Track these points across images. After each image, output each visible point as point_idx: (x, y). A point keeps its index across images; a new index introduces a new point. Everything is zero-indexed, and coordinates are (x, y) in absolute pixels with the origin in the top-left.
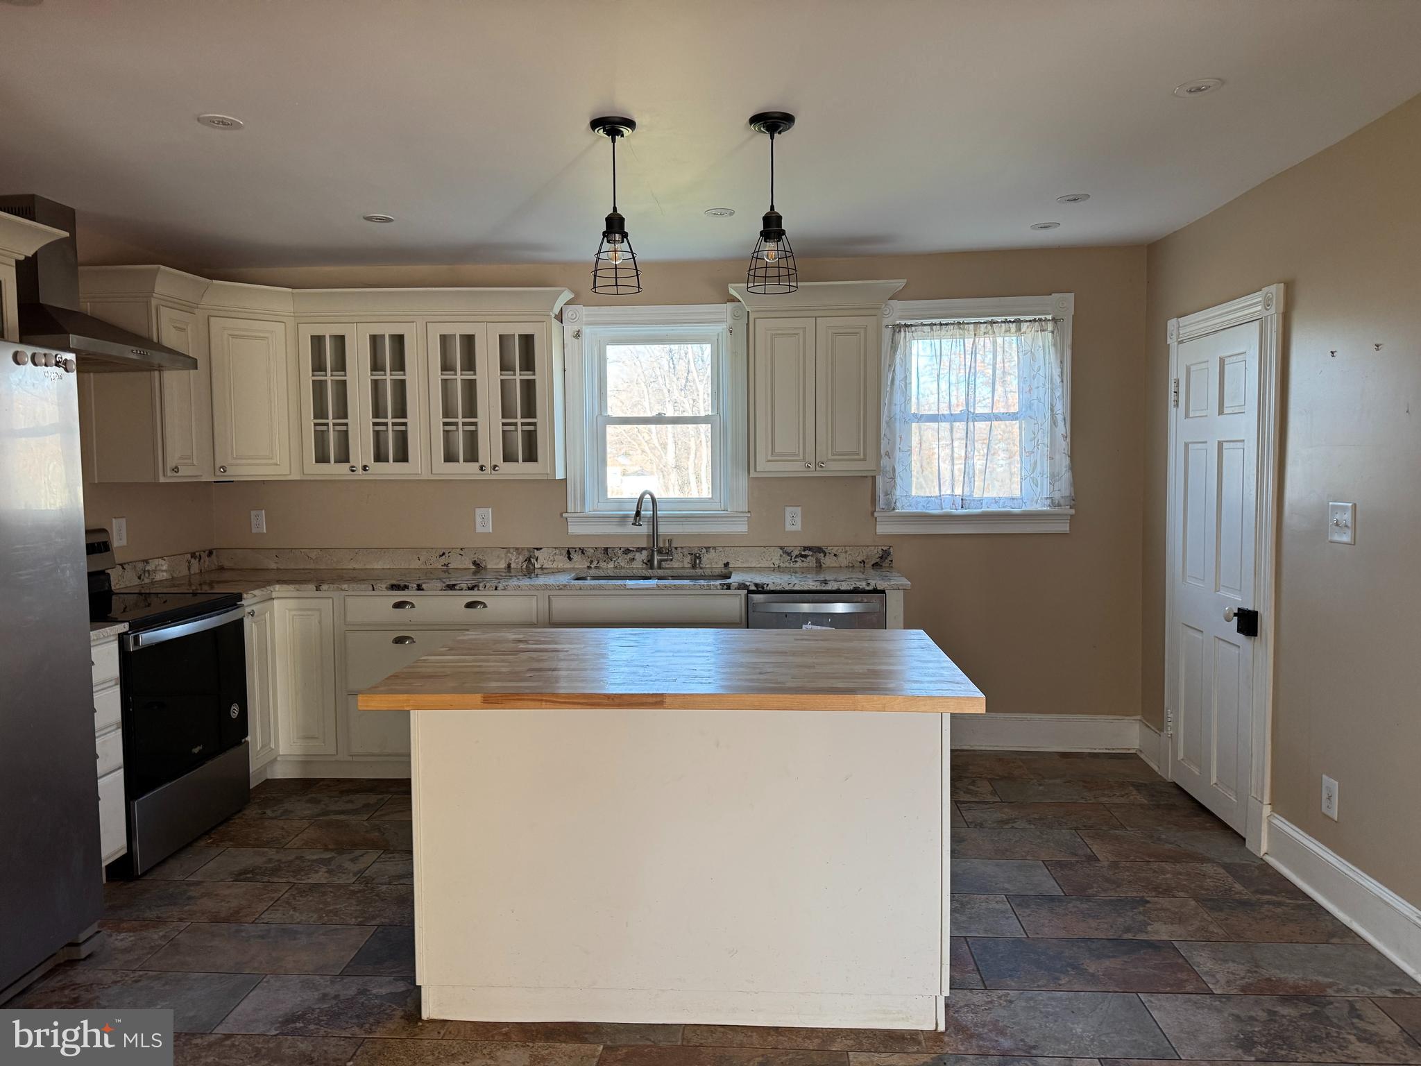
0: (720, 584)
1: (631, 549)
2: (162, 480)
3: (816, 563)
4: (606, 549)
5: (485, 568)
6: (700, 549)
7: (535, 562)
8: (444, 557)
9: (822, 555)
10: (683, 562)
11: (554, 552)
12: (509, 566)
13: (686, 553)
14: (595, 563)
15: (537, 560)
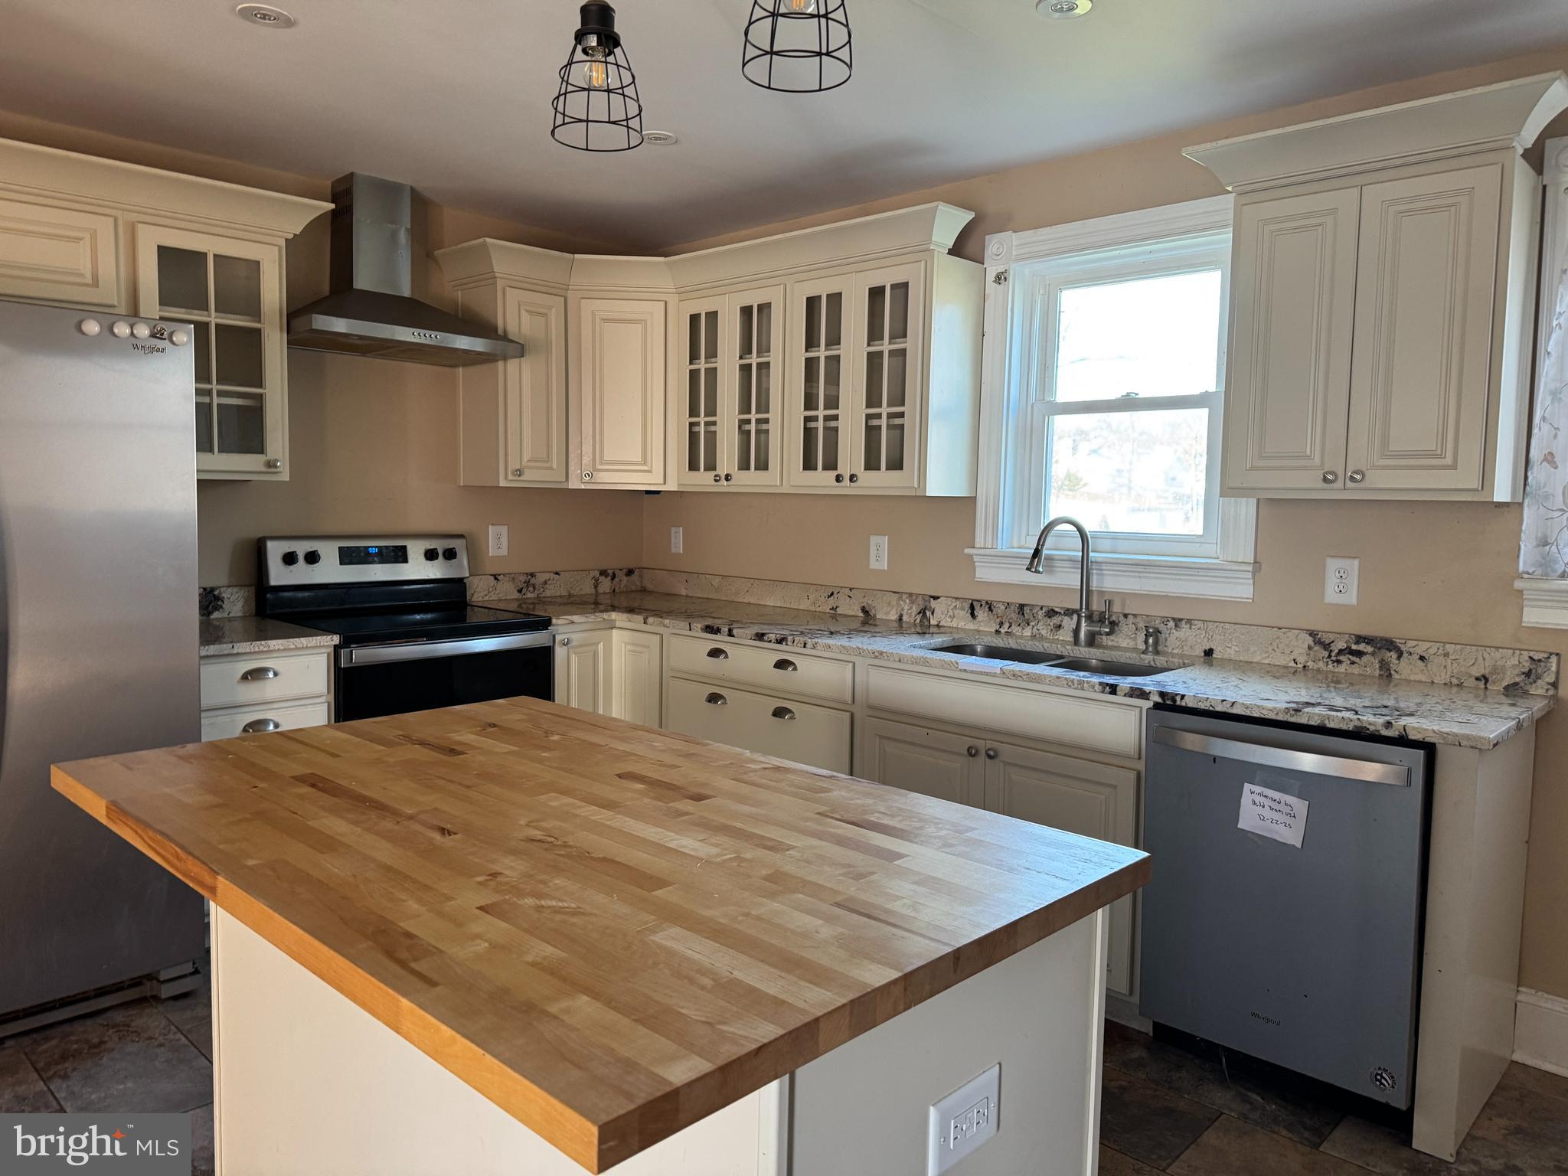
0: (1101, 684)
1: (1057, 610)
2: (503, 483)
3: (1381, 668)
4: (1022, 607)
5: (874, 618)
6: (1165, 620)
7: (931, 616)
8: (832, 597)
9: (1394, 655)
10: (1135, 639)
11: (954, 604)
12: (900, 619)
13: (1141, 625)
14: (1006, 625)
15: (933, 613)
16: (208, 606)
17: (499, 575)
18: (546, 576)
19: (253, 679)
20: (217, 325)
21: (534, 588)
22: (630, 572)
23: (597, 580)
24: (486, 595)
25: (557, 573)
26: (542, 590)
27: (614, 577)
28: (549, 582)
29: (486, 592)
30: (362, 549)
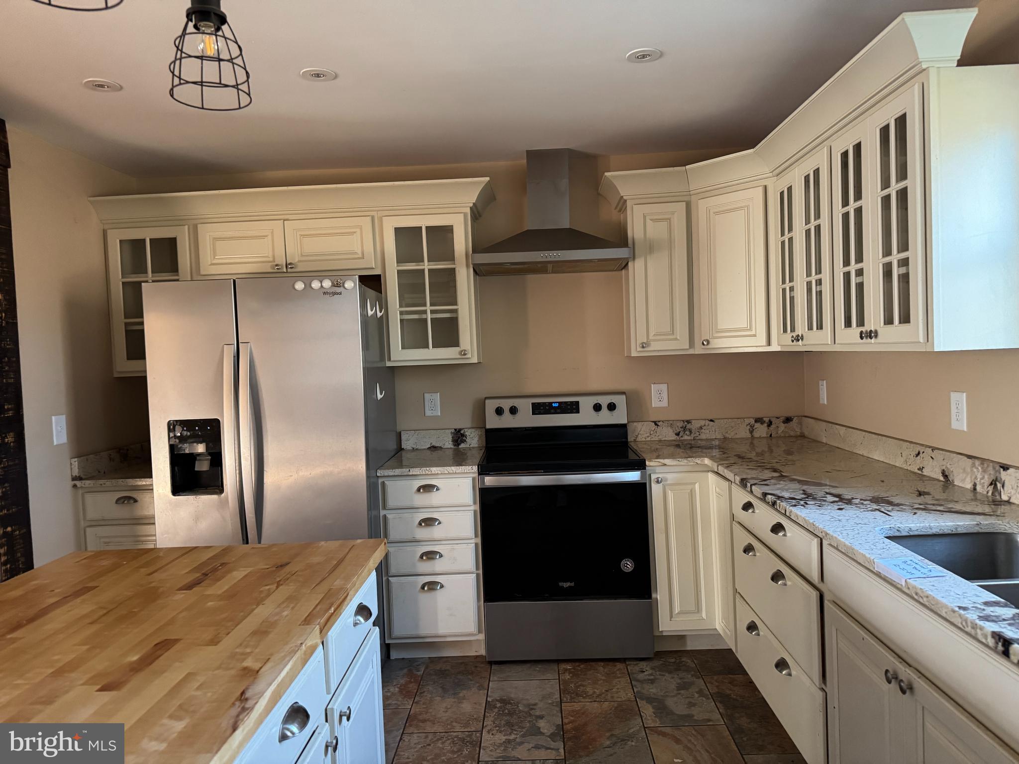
16: (457, 440)
17: (659, 421)
18: (702, 423)
19: (425, 491)
20: (429, 270)
21: (691, 432)
22: (788, 420)
23: (752, 427)
24: (648, 437)
25: (711, 421)
26: (698, 433)
27: (770, 424)
28: (704, 428)
29: (648, 434)
30: (547, 404)
